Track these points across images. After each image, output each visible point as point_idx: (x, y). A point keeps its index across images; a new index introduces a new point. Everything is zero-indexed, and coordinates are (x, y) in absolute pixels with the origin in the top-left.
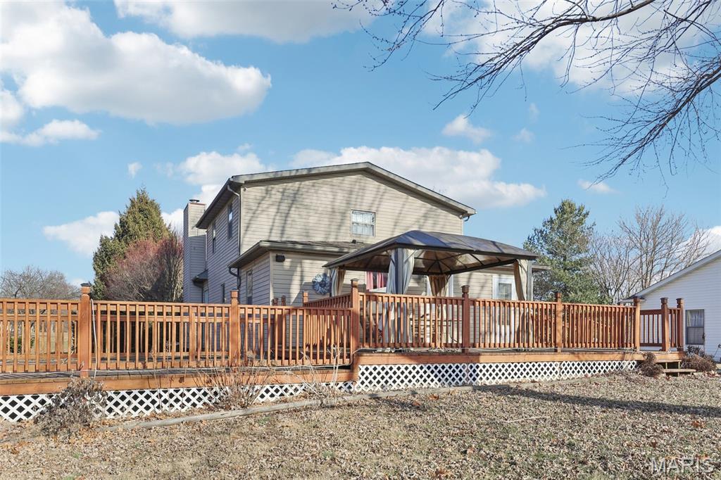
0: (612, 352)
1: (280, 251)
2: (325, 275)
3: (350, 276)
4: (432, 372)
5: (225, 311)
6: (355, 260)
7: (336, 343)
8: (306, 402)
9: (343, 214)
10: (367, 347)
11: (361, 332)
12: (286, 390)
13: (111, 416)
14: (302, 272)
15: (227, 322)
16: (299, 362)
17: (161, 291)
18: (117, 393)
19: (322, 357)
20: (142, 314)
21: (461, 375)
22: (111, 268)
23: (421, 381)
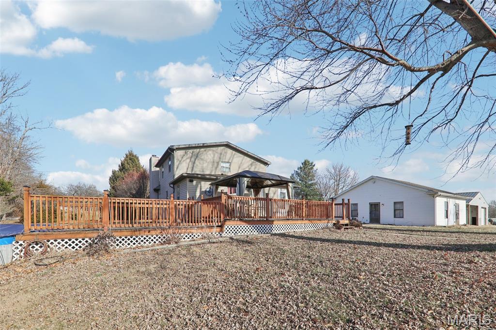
0: (324, 220)
1: (191, 177)
2: (210, 188)
3: (220, 189)
4: (255, 228)
5: (168, 202)
6: (223, 182)
7: (215, 216)
8: (203, 241)
9: (218, 163)
10: (228, 218)
11: (225, 212)
12: (194, 236)
13: (118, 247)
14: (201, 186)
15: (169, 207)
16: (200, 224)
17: (140, 193)
18: (120, 237)
19: (209, 222)
20: (131, 203)
21: (266, 229)
22: (118, 183)
23: (250, 232)
